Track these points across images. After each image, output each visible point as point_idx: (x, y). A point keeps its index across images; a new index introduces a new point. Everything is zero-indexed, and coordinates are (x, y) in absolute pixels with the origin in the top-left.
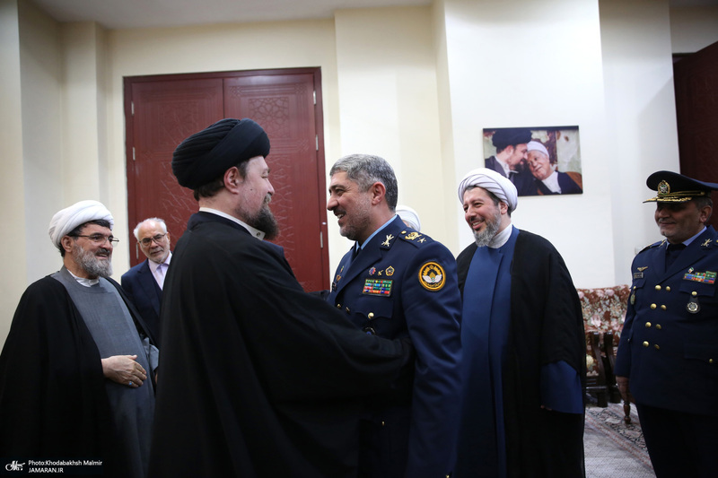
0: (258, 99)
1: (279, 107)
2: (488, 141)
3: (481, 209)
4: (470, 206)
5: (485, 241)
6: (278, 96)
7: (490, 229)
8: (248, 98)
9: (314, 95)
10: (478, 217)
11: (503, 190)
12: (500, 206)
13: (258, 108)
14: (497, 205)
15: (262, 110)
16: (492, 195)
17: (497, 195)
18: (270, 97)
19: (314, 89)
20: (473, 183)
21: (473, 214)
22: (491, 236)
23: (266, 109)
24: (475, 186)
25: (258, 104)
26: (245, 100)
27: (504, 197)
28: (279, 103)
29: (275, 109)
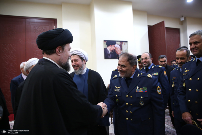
0: (37, 27)
1: (43, 29)
2: (105, 44)
3: (77, 63)
4: (74, 61)
5: (78, 73)
6: (43, 26)
7: (80, 69)
8: (33, 26)
9: (55, 27)
10: (76, 65)
11: (85, 56)
12: (83, 61)
13: (37, 29)
14: (82, 61)
15: (38, 30)
16: (81, 58)
17: (83, 58)
18: (41, 26)
19: (55, 25)
20: (75, 53)
21: (75, 64)
22: (81, 71)
23: (39, 30)
24: (75, 54)
25: (37, 28)
26: (32, 27)
27: (85, 59)
28: (44, 28)
29: (42, 30)
